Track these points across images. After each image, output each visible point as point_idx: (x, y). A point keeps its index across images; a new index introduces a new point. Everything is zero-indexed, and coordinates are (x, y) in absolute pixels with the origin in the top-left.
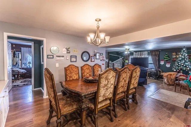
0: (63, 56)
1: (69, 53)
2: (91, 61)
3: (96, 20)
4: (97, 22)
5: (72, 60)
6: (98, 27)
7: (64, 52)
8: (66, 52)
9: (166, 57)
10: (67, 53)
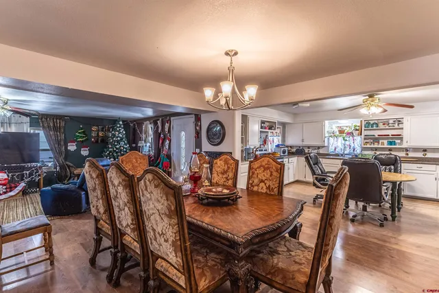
4: (229, 58)
9: (79, 133)
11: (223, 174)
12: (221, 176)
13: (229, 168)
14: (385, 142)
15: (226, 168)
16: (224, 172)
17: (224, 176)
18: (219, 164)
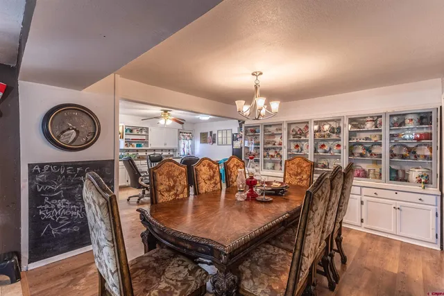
11: (209, 180)
12: (208, 182)
13: (214, 172)
14: (135, 144)
15: (212, 173)
16: (211, 178)
17: (212, 182)
18: (203, 170)
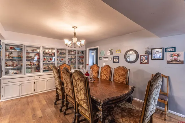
0: (108, 58)
1: (112, 54)
2: (141, 63)
3: (73, 27)
5: (114, 61)
6: (75, 33)
7: (108, 54)
8: (109, 54)
10: (111, 54)
